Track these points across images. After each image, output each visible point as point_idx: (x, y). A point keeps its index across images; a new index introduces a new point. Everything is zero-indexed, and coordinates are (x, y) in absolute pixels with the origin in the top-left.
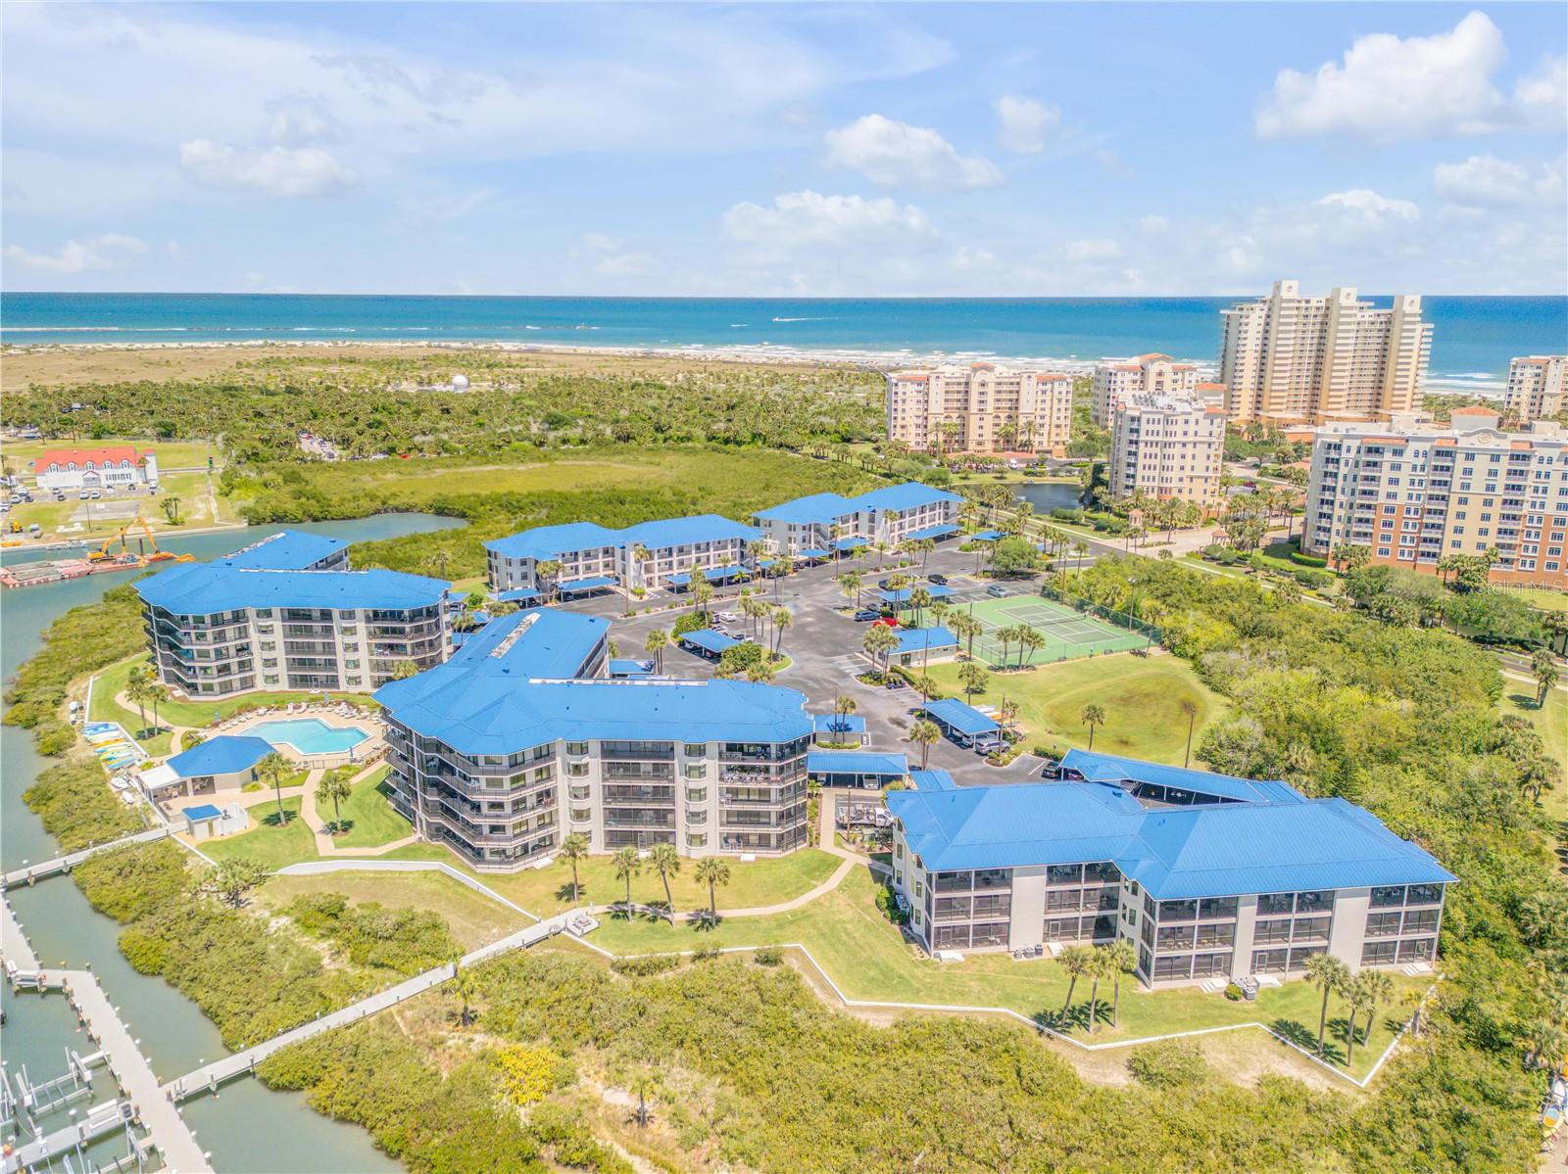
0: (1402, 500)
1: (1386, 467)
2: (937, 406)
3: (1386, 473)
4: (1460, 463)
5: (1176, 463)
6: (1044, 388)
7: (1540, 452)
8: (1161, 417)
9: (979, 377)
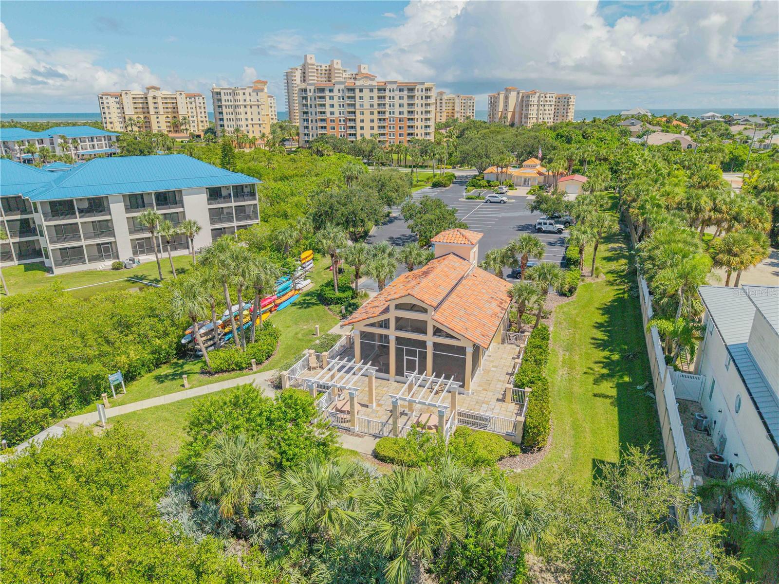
0: (337, 115)
1: (327, 98)
2: (129, 111)
3: (328, 102)
4: (358, 94)
5: (243, 116)
6: (190, 100)
7: (389, 86)
8: (231, 91)
9: (151, 93)
